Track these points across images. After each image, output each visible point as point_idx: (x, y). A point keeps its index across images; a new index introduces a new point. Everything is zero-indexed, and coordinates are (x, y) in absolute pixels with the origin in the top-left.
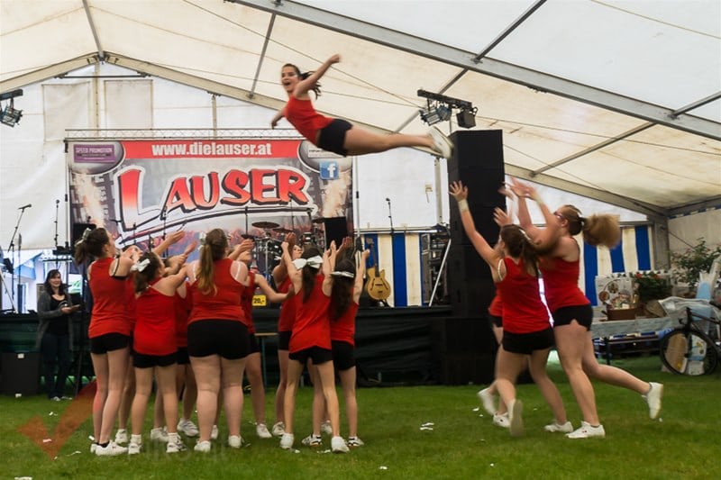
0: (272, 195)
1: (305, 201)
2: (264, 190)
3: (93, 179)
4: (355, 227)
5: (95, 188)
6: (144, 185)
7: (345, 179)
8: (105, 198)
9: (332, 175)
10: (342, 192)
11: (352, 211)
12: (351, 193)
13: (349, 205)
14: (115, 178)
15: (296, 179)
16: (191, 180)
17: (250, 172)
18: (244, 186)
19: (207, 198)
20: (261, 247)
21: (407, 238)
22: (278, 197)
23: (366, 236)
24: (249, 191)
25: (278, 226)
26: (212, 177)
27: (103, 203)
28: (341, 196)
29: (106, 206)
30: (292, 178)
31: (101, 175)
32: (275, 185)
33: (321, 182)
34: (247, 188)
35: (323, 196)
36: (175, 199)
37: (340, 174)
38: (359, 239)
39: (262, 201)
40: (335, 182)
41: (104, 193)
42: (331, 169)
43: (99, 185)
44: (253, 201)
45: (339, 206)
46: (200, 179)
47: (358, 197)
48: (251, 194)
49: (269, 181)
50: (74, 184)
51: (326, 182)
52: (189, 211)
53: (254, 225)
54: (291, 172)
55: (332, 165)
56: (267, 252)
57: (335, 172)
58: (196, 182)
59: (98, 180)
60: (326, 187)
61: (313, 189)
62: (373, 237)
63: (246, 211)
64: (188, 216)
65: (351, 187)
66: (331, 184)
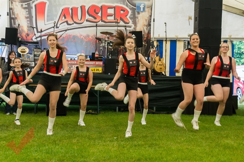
0: (111, 18)
1: (128, 22)
2: (108, 16)
3: (22, 5)
4: (152, 36)
5: (23, 10)
6: (48, 10)
7: (148, 12)
8: (28, 16)
9: (142, 10)
10: (146, 18)
11: (150, 28)
12: (151, 19)
13: (149, 25)
14: (33, 5)
15: (124, 11)
16: (72, 9)
17: (101, 6)
18: (98, 13)
19: (80, 18)
20: (104, 44)
21: (177, 42)
22: (115, 19)
23: (158, 41)
24: (100, 16)
25: (113, 34)
26: (82, 8)
27: (27, 18)
28: (146, 20)
29: (29, 19)
30: (122, 10)
31: (26, 3)
32: (113, 14)
33: (136, 13)
34: (100, 14)
35: (137, 20)
36: (63, 18)
37: (146, 9)
38: (153, 42)
39: (107, 21)
40: (143, 13)
41: (28, 13)
42: (142, 7)
43: (25, 8)
44: (102, 21)
45: (145, 25)
46: (76, 9)
47: (154, 21)
48: (102, 17)
49: (111, 11)
50: (12, 7)
51: (139, 13)
52: (70, 25)
53: (101, 33)
54: (122, 7)
55: (142, 5)
56: (106, 47)
57: (144, 8)
58: (74, 10)
59: (24, 6)
60: (138, 16)
61: (132, 16)
62: (160, 41)
63: (96, 26)
64: (69, 27)
65: (151, 16)
66: (141, 15)
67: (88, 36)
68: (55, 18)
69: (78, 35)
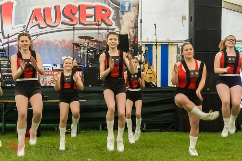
0: (91, 20)
1: (110, 24)
2: (87, 17)
4: (139, 40)
6: (16, 11)
7: (134, 12)
9: (127, 9)
10: (132, 19)
11: (137, 31)
12: (137, 20)
13: (136, 27)
15: (105, 11)
16: (44, 10)
17: (79, 6)
18: (75, 14)
19: (53, 21)
20: (83, 51)
21: (170, 47)
22: (95, 21)
23: (146, 45)
24: (78, 17)
25: (93, 38)
26: (57, 8)
28: (132, 22)
30: (103, 10)
32: (93, 14)
33: (120, 13)
34: (77, 16)
35: (121, 21)
36: (34, 21)
37: (132, 9)
38: (141, 47)
39: (86, 23)
40: (129, 13)
42: (127, 5)
44: (80, 23)
45: (130, 27)
46: (50, 9)
47: (141, 22)
48: (79, 19)
49: (90, 12)
51: (123, 13)
52: (43, 28)
53: (80, 37)
54: (103, 7)
55: (127, 3)
56: (86, 54)
57: (129, 8)
58: (47, 11)
60: (123, 16)
61: (115, 17)
62: (149, 46)
63: (74, 29)
64: (41, 31)
65: (137, 16)
66: (126, 15)
67: (64, 41)
68: (24, 20)
69: (52, 40)
